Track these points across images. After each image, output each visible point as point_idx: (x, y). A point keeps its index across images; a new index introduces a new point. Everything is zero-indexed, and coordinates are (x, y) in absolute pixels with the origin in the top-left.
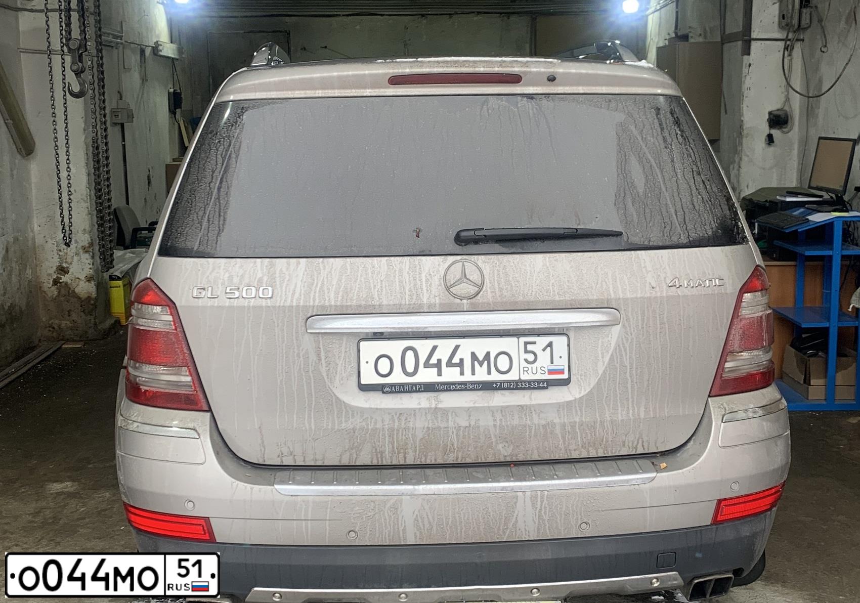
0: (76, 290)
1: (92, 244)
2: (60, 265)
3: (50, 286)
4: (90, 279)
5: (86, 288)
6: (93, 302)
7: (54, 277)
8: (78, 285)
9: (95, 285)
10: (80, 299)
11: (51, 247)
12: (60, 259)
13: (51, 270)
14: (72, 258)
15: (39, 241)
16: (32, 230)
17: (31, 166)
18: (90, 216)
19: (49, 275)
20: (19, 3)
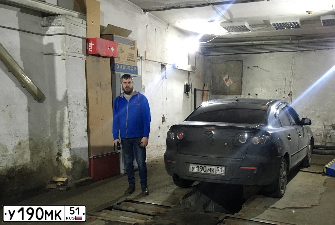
1: (70, 144)
2: (59, 152)
3: (55, 161)
4: (69, 160)
5: (68, 164)
6: (70, 170)
7: (57, 157)
8: (65, 162)
9: (71, 162)
10: (66, 168)
11: (55, 144)
12: (58, 149)
13: (56, 154)
14: (63, 150)
15: (51, 141)
16: (48, 136)
17: (48, 107)
18: (69, 131)
19: (55, 156)
20: (43, 32)
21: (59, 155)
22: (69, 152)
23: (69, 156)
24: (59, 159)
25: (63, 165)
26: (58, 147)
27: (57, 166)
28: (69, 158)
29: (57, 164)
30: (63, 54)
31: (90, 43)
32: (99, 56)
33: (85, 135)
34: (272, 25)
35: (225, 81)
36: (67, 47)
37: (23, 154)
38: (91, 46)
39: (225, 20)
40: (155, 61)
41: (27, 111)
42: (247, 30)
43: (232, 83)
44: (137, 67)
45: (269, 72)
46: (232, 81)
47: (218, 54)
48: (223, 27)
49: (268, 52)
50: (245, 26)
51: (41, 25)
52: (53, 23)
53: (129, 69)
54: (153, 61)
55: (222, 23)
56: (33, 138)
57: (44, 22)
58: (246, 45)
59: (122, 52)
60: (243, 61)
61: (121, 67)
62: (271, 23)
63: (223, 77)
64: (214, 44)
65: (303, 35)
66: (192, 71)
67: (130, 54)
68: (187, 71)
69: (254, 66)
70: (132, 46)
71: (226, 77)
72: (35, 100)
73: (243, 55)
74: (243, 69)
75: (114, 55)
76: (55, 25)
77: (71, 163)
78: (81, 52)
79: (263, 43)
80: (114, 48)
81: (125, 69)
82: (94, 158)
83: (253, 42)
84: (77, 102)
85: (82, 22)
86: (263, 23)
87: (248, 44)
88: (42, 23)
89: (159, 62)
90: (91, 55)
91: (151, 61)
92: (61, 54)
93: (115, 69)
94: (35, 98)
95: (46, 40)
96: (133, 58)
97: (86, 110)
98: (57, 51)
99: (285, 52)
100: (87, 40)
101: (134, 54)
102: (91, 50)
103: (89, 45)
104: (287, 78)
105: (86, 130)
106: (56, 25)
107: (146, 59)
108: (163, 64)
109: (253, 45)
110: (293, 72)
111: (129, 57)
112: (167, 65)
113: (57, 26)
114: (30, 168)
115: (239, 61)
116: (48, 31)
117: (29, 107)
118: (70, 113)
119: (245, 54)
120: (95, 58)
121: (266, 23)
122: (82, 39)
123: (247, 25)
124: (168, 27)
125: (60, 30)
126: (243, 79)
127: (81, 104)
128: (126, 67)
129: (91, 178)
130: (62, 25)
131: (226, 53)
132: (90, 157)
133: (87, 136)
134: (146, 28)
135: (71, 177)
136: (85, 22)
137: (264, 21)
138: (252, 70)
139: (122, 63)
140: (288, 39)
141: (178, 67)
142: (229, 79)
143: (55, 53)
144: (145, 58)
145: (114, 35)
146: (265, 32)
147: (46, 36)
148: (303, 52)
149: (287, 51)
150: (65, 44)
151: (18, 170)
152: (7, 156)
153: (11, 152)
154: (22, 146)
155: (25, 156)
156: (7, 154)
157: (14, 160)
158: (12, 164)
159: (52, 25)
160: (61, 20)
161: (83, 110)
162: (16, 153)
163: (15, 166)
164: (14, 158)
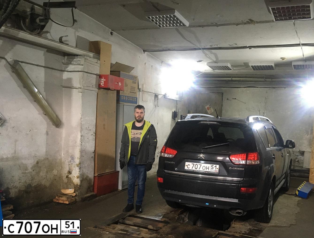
1: (80, 164)
2: (69, 171)
3: (65, 178)
4: (78, 177)
5: (77, 181)
6: (78, 187)
7: (67, 175)
8: (74, 179)
10: (74, 184)
11: (67, 163)
12: (69, 168)
13: (66, 172)
14: (73, 168)
15: (63, 160)
16: (60, 156)
17: (63, 131)
18: (80, 152)
19: (65, 174)
20: (63, 68)
21: (69, 173)
22: (79, 170)
23: (79, 174)
24: (69, 177)
25: (72, 181)
26: (69, 166)
27: (66, 182)
28: (78, 176)
29: (67, 181)
30: (81, 88)
31: (102, 79)
32: (109, 89)
33: (92, 156)
34: (251, 66)
35: (207, 109)
36: (84, 82)
37: (39, 172)
38: (103, 81)
39: (211, 61)
40: (150, 92)
41: (46, 135)
42: (229, 69)
43: (213, 111)
44: (137, 98)
45: (245, 103)
47: (202, 86)
48: (209, 66)
49: (245, 87)
50: (228, 67)
51: (62, 63)
52: (72, 62)
53: (131, 100)
54: (149, 92)
55: (208, 63)
56: (49, 158)
57: (64, 60)
58: (226, 81)
59: (127, 85)
60: (223, 94)
61: (125, 98)
62: (250, 65)
63: (205, 106)
65: (275, 75)
66: (179, 100)
67: (132, 87)
68: (175, 100)
69: (233, 99)
70: (134, 81)
71: (208, 106)
72: (53, 125)
73: (223, 88)
74: (223, 100)
75: (121, 89)
76: (74, 63)
77: (79, 181)
78: (94, 87)
79: (241, 80)
80: (121, 83)
81: (128, 100)
82: (98, 176)
83: (233, 79)
84: (89, 128)
85: (97, 62)
86: (243, 64)
87: (228, 80)
88: (63, 61)
89: (153, 92)
90: (102, 88)
91: (147, 92)
92: (79, 88)
93: (120, 100)
94: (53, 124)
95: (65, 75)
96: (135, 91)
97: (94, 135)
98: (75, 85)
99: (259, 87)
100: (100, 76)
101: (135, 88)
102: (102, 84)
103: (101, 80)
104: (260, 109)
105: (94, 151)
106: (75, 64)
107: (144, 90)
108: (156, 94)
109: (232, 81)
110: (266, 104)
111: (131, 90)
112: (159, 95)
113: (77, 64)
114: (44, 184)
115: (220, 93)
116: (68, 68)
117: (47, 131)
118: (82, 137)
119: (225, 88)
120: (105, 91)
121: (246, 65)
122: (96, 76)
123: (229, 65)
124: (162, 64)
125: (80, 68)
126: (222, 108)
127: (91, 130)
128: (129, 98)
129: (95, 194)
130: (81, 64)
132: (95, 175)
133: (94, 157)
134: (144, 65)
135: (79, 193)
136: (99, 62)
137: (244, 63)
138: (231, 101)
139: (126, 95)
140: (263, 78)
141: (168, 96)
142: (210, 108)
143: (74, 87)
144: (142, 90)
145: (121, 72)
146: (244, 71)
147: (66, 72)
148: (275, 88)
149: (261, 87)
150: (82, 80)
151: (34, 186)
152: (26, 174)
153: (30, 170)
154: (40, 165)
155: (41, 174)
156: (27, 172)
157: (32, 177)
158: (30, 180)
159: (72, 64)
160: (80, 60)
161: (92, 135)
162: (33, 170)
163: (32, 183)
164: (32, 175)
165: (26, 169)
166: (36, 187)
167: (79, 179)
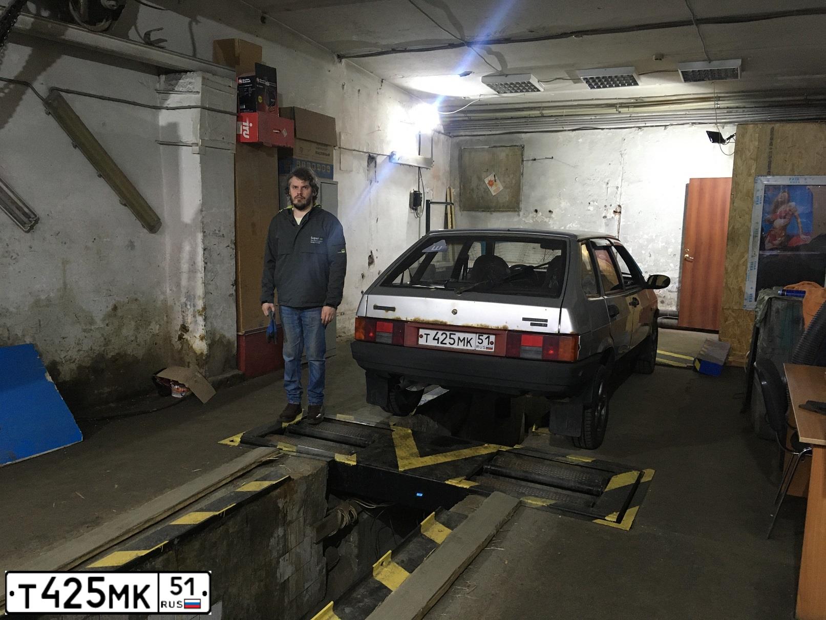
0: (194, 346)
1: (204, 309)
2: (183, 325)
3: (177, 340)
4: (202, 338)
5: (200, 345)
6: (204, 358)
7: (179, 333)
8: (194, 342)
9: (206, 344)
10: (195, 353)
11: (178, 308)
12: (182, 318)
13: (178, 327)
14: (191, 319)
15: (170, 303)
16: (164, 293)
17: (166, 240)
18: (203, 285)
19: (176, 331)
20: (158, 102)
21: (183, 329)
22: (203, 323)
23: (203, 331)
24: (184, 337)
25: (192, 347)
26: (182, 314)
27: (179, 349)
28: (202, 335)
29: (180, 347)
30: (197, 144)
31: (244, 122)
33: (231, 293)
35: (488, 185)
36: (203, 131)
37: (120, 327)
38: (247, 128)
39: (492, 72)
40: (358, 149)
41: (129, 248)
42: (533, 89)
43: (501, 188)
44: (332, 166)
45: (575, 168)
46: (503, 186)
47: (475, 133)
48: (488, 85)
49: (572, 130)
50: (530, 83)
51: (156, 90)
52: (177, 86)
53: (318, 169)
54: (354, 150)
55: (485, 77)
56: (139, 298)
57: (160, 84)
58: (529, 117)
60: (523, 147)
63: (484, 178)
64: (468, 115)
66: (424, 166)
68: (415, 166)
69: (545, 158)
71: (491, 177)
72: (144, 227)
73: (523, 135)
74: (524, 163)
76: (180, 90)
78: (227, 140)
79: (563, 113)
80: (287, 131)
82: (247, 335)
83: (544, 112)
84: (219, 231)
85: (229, 85)
86: (565, 75)
87: (533, 114)
88: (158, 86)
89: (365, 151)
90: (246, 144)
91: (349, 150)
92: (192, 144)
94: (143, 225)
95: (164, 118)
97: (233, 246)
98: (184, 138)
99: (606, 129)
103: (241, 125)
104: (609, 179)
105: (233, 282)
106: (182, 91)
107: (342, 146)
108: (371, 154)
109: (543, 117)
111: (319, 148)
112: (379, 156)
113: (186, 92)
114: (132, 354)
115: (516, 148)
116: (168, 102)
117: (131, 241)
118: (206, 252)
119: (527, 134)
122: (229, 116)
123: (533, 81)
124: (381, 86)
125: (190, 99)
126: (522, 181)
127: (225, 235)
129: (241, 372)
130: (194, 91)
131: (490, 131)
132: (240, 334)
133: (234, 293)
134: (341, 88)
135: (206, 370)
136: (234, 84)
138: (542, 163)
139: (306, 159)
140: (612, 106)
141: (399, 158)
142: (495, 181)
143: (182, 142)
147: (164, 111)
149: (610, 127)
150: (199, 126)
151: (110, 357)
152: (92, 332)
153: (99, 324)
154: (120, 312)
155: (124, 331)
156: (93, 327)
157: (105, 339)
158: (100, 346)
159: (177, 91)
160: (193, 81)
161: (228, 246)
162: (107, 325)
163: (105, 351)
164: (105, 334)
165: (92, 322)
166: (115, 359)
167: (204, 341)
